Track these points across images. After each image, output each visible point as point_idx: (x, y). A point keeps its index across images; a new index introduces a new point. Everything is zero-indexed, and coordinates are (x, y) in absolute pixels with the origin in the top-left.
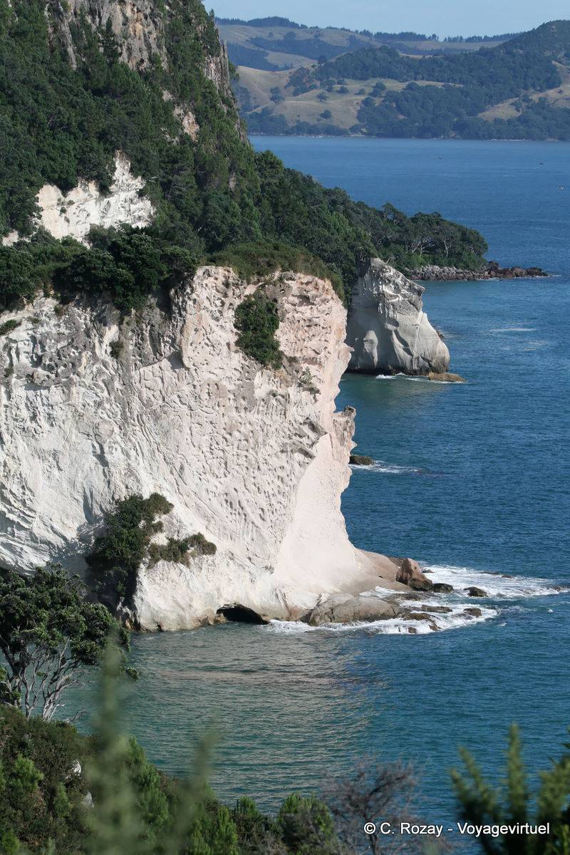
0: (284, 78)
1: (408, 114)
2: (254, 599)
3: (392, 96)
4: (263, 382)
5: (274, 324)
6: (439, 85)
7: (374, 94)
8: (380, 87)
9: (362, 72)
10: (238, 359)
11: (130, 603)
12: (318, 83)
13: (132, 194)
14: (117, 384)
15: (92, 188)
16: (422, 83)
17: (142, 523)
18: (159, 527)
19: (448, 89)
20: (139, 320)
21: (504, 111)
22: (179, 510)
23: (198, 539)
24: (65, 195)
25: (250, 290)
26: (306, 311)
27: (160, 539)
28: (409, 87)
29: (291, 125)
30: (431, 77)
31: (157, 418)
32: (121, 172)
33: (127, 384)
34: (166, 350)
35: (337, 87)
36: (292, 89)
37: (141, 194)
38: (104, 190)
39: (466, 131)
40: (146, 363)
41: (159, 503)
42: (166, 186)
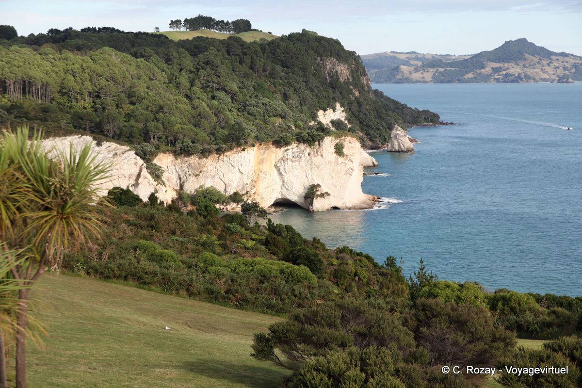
0: (413, 68)
1: (445, 77)
2: (338, 205)
3: (441, 72)
4: (340, 159)
5: (343, 148)
6: (453, 69)
7: (436, 72)
8: (437, 70)
9: (433, 66)
10: (335, 155)
11: (312, 206)
12: (421, 69)
13: (341, 111)
14: (310, 161)
15: (331, 110)
16: (448, 69)
17: (315, 190)
18: (318, 190)
19: (456, 70)
20: (314, 148)
21: (470, 75)
22: (323, 187)
23: (327, 193)
24: (325, 112)
25: (338, 141)
26: (350, 145)
27: (318, 193)
28: (445, 70)
29: (414, 81)
30: (451, 67)
31: (318, 168)
32: (338, 105)
33: (311, 161)
34: (319, 154)
35: (426, 70)
36: (415, 71)
37: (343, 111)
38: (334, 111)
39: (460, 81)
40: (315, 157)
41: (318, 185)
42: (350, 109)
